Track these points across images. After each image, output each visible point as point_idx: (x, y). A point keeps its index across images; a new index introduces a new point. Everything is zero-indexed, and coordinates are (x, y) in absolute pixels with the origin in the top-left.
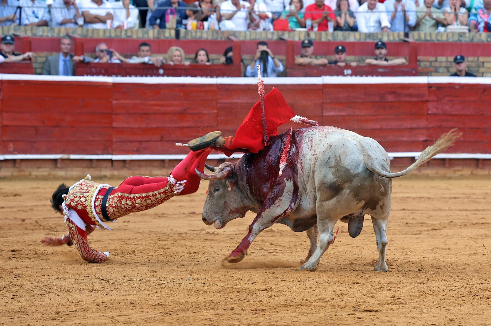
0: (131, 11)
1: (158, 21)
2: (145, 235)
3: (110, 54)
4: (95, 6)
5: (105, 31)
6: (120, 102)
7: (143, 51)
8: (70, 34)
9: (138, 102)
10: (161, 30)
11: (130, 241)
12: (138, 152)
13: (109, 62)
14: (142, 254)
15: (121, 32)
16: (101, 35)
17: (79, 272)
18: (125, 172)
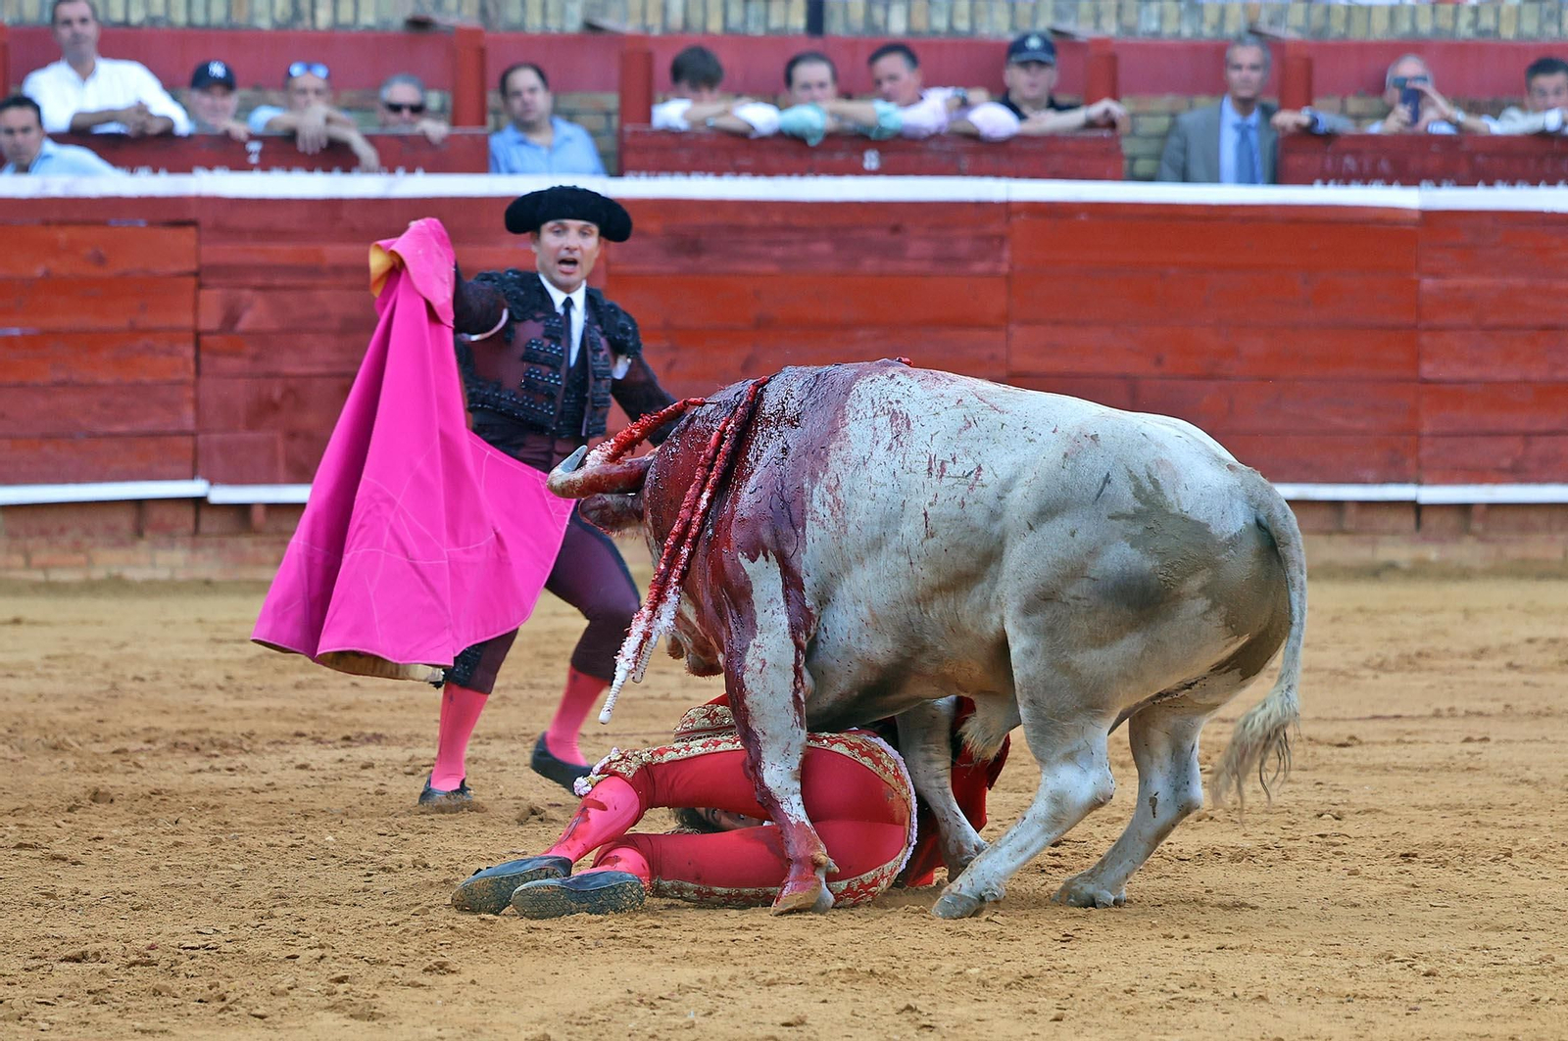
2: (1550, 792)
6: (1451, 282)
7: (1543, 91)
8: (1264, 27)
9: (1520, 282)
12: (1518, 475)
14: (1538, 864)
15: (1456, 15)
16: (1380, 30)
18: (1467, 552)
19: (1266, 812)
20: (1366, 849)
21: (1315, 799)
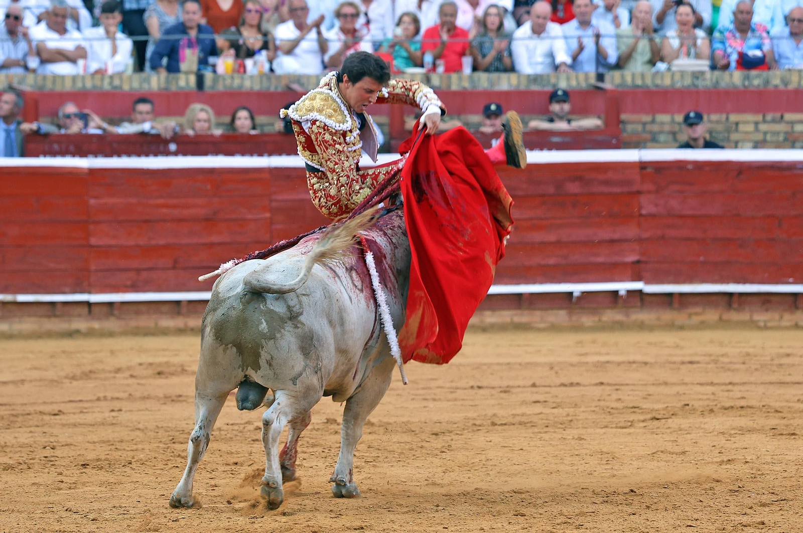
0: (118, 43)
1: (165, 61)
2: (150, 433)
3: (85, 118)
4: (55, 36)
5: (74, 78)
6: (103, 201)
7: (141, 113)
8: (15, 85)
9: (133, 200)
10: (172, 75)
11: (124, 444)
12: (135, 288)
13: (84, 132)
14: (143, 467)
15: (102, 80)
16: (68, 86)
17: (36, 500)
18: (112, 324)
19: (20, 447)
20: (66, 462)
21: (43, 440)
